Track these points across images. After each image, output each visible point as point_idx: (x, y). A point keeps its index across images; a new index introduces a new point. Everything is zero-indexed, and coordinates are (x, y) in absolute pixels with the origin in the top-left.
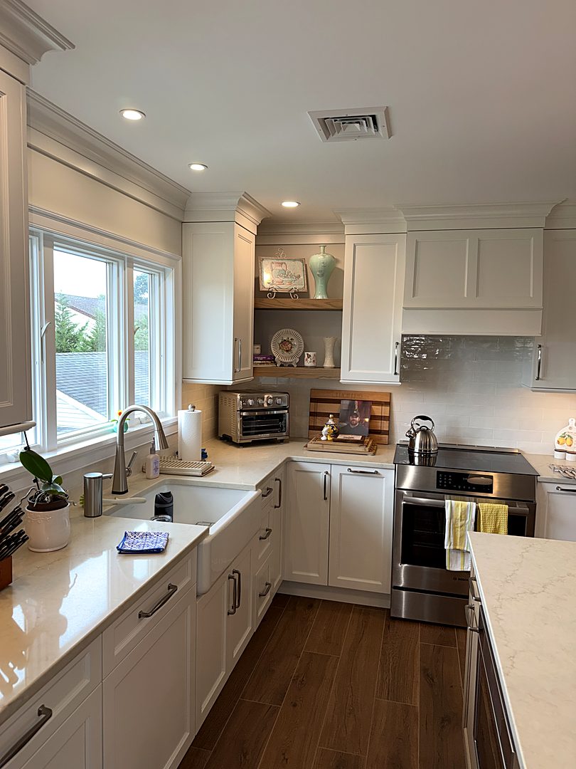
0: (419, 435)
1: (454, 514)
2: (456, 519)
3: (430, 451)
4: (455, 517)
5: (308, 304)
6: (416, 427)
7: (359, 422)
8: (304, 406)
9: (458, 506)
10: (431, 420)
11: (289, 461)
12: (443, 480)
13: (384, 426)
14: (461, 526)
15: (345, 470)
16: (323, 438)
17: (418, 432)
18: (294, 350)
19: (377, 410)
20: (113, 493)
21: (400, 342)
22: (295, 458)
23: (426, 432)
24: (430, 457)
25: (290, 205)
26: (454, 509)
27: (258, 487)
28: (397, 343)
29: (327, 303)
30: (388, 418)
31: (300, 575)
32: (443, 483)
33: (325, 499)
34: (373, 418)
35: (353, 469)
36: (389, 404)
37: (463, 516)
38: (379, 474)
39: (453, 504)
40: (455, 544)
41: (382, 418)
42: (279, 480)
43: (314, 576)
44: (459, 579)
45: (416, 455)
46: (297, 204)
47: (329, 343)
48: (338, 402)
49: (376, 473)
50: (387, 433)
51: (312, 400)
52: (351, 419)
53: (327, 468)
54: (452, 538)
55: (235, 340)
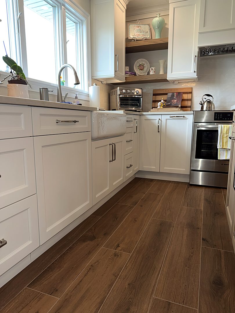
0: (206, 103)
1: (223, 130)
2: (224, 133)
4: (223, 133)
5: (151, 42)
6: (205, 100)
7: (176, 102)
9: (225, 127)
10: (212, 96)
12: (217, 116)
13: (188, 103)
14: (226, 137)
15: (168, 117)
16: (159, 107)
17: (205, 102)
18: (145, 69)
19: (185, 96)
21: (197, 55)
22: (144, 113)
23: (209, 102)
26: (223, 129)
28: (196, 56)
29: (160, 40)
30: (191, 100)
31: (146, 168)
32: (217, 118)
33: (159, 132)
34: (183, 100)
35: (172, 116)
36: (191, 93)
37: (227, 132)
39: (222, 127)
40: (223, 146)
41: (187, 100)
42: (136, 120)
43: (153, 168)
44: (224, 164)
47: (161, 62)
48: (166, 94)
49: (184, 117)
50: (190, 107)
51: (154, 95)
52: (172, 101)
53: (160, 117)
54: (221, 143)
55: (115, 56)
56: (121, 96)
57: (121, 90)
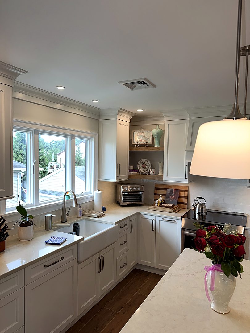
0: (198, 205)
3: (203, 213)
5: (150, 149)
6: (197, 202)
7: (174, 198)
8: (152, 191)
10: (204, 199)
11: (139, 214)
13: (185, 201)
15: (161, 219)
16: (156, 205)
17: (198, 204)
18: (147, 168)
19: (182, 194)
20: (61, 222)
21: (188, 165)
22: (141, 212)
23: (201, 204)
24: (203, 216)
25: (140, 111)
27: (116, 223)
28: (187, 166)
30: (188, 197)
31: (143, 262)
33: (153, 231)
34: (180, 197)
35: (164, 219)
36: (188, 191)
38: (175, 222)
41: (184, 197)
42: (132, 221)
43: (149, 263)
45: (197, 214)
46: (143, 111)
47: (160, 164)
48: (166, 189)
49: (174, 221)
50: (187, 204)
51: (156, 188)
52: (171, 197)
53: (154, 218)
55: (118, 164)
56: (123, 193)
57: (123, 188)
